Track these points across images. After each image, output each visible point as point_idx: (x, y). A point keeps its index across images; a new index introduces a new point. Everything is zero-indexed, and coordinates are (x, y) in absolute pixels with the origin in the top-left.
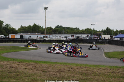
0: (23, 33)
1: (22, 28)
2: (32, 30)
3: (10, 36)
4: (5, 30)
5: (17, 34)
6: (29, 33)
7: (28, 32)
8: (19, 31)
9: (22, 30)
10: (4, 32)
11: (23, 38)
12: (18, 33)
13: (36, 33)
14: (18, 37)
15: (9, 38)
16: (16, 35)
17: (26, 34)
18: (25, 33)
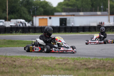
0: (67, 14)
1: (67, 2)
2: (90, 6)
3: (37, 21)
4: (25, 6)
5: (53, 15)
6: (81, 13)
7: (79, 11)
8: (59, 9)
9: (67, 5)
10: (24, 13)
11: (68, 25)
12: (56, 14)
13: (99, 13)
14: (54, 22)
15: (34, 25)
16: (50, 18)
17: (74, 15)
18: (71, 13)
